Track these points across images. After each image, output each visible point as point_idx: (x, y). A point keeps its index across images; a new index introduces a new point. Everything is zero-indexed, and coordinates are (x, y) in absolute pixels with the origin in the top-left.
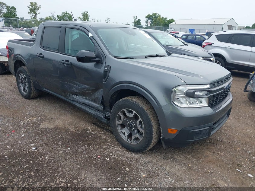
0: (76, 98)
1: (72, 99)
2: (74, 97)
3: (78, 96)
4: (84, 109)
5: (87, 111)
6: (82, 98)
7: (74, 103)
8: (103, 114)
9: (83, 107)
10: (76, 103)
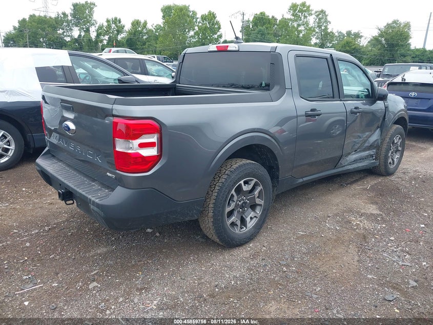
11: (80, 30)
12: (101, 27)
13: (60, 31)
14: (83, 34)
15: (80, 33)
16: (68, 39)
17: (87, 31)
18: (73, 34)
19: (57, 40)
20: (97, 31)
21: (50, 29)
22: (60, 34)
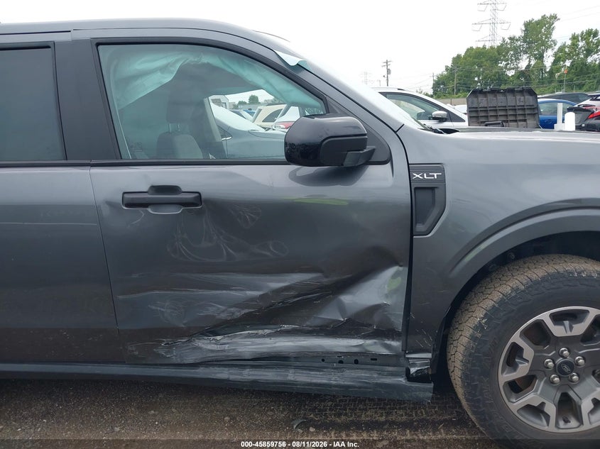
0: (209, 347)
1: (190, 360)
2: (204, 346)
3: (218, 338)
4: (279, 378)
5: (293, 383)
6: (249, 336)
7: (202, 372)
8: (390, 369)
9: (269, 375)
10: (217, 369)
11: (529, 57)
12: (561, 49)
13: (502, 64)
14: (533, 63)
15: (530, 62)
16: (511, 73)
17: (540, 57)
18: (519, 65)
19: (495, 76)
20: (556, 54)
21: (488, 64)
22: (502, 68)
